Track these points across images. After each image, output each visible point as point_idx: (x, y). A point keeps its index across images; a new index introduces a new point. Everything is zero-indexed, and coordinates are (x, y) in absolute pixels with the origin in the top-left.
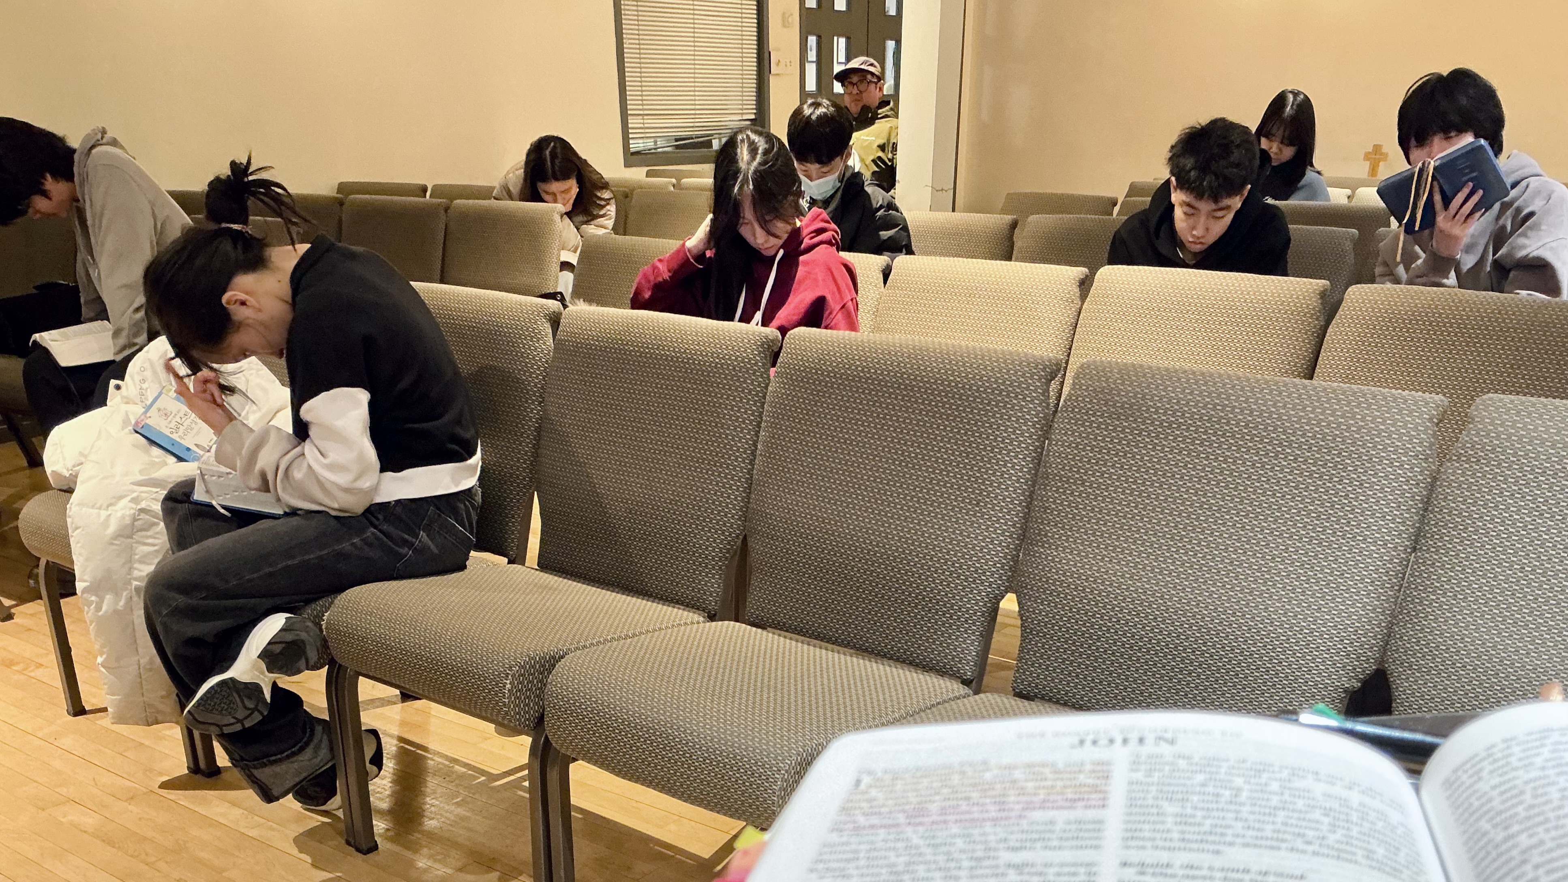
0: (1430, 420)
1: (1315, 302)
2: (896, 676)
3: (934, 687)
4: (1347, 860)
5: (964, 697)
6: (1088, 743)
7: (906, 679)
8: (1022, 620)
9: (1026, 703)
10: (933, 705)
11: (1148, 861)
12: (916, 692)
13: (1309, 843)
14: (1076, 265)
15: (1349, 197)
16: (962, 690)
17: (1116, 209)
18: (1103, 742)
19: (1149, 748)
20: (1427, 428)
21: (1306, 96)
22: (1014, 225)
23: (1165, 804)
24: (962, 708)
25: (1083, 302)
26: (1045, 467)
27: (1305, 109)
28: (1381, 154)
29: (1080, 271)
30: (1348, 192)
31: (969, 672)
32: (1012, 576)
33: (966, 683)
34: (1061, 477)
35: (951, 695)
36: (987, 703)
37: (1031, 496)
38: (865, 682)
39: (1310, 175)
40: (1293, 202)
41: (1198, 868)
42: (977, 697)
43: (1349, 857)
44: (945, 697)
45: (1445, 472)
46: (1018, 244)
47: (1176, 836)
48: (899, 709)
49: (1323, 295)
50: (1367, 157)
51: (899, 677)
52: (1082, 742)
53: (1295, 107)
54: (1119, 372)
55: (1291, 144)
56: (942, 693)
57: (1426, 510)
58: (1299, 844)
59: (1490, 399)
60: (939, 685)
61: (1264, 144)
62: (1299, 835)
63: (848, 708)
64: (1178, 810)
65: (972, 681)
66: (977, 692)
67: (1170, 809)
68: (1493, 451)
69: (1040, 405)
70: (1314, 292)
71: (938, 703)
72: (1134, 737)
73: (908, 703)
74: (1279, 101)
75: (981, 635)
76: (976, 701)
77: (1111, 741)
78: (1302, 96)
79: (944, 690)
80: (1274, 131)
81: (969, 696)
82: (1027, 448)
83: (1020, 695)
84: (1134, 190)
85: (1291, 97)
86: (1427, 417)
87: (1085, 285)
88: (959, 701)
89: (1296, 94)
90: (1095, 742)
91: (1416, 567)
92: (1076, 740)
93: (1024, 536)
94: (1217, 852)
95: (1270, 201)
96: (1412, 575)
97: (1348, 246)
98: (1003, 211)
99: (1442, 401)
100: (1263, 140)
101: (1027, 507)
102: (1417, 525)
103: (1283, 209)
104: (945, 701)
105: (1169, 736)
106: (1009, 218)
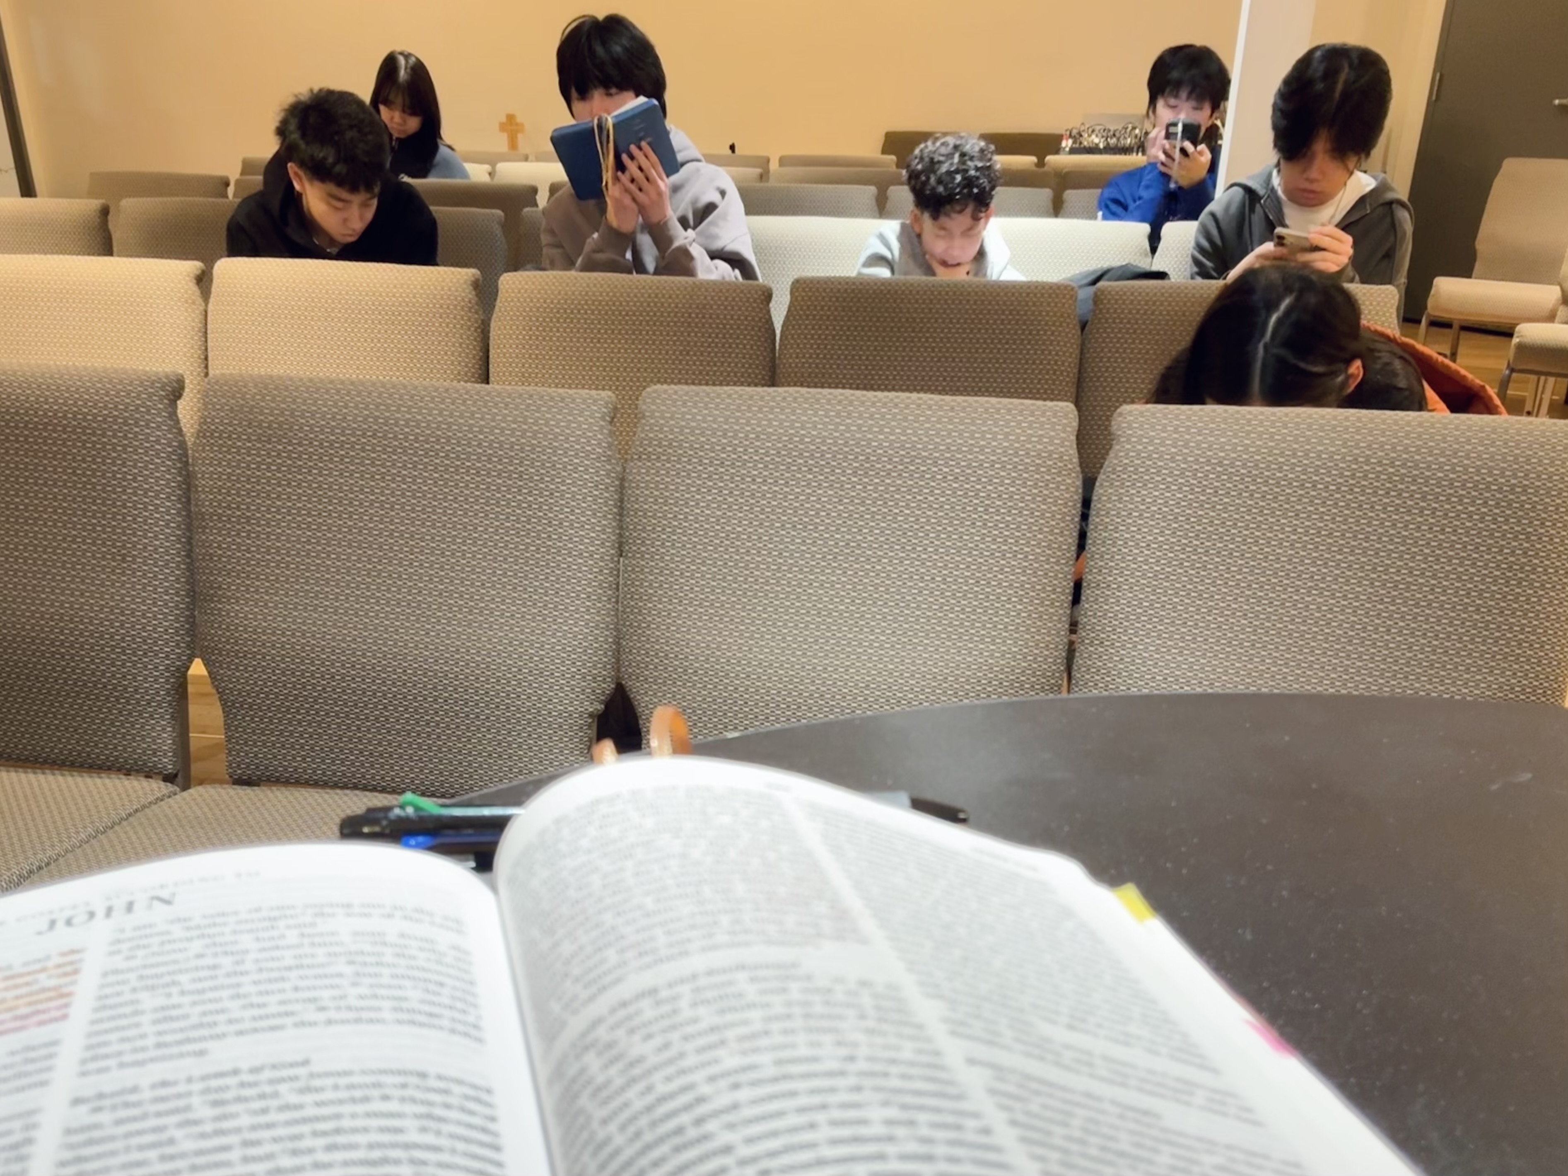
0: (603, 418)
1: (469, 294)
2: (73, 787)
3: (126, 791)
4: (371, 1021)
5: (169, 797)
6: (60, 924)
7: (87, 788)
8: (219, 693)
9: (248, 790)
10: (130, 815)
11: (107, 1089)
12: (104, 802)
13: (322, 1009)
14: (186, 257)
15: (490, 174)
16: (164, 788)
17: (231, 190)
18: (79, 919)
19: (140, 915)
20: (602, 427)
21: (418, 60)
22: (105, 212)
23: (143, 996)
24: (168, 811)
25: (207, 305)
26: (196, 505)
27: (420, 72)
28: (517, 124)
29: (193, 266)
30: (487, 167)
31: (168, 764)
32: (192, 642)
33: (169, 778)
34: (220, 516)
35: (151, 798)
36: (199, 800)
37: (189, 543)
38: (32, 802)
39: (442, 150)
40: (431, 181)
41: (175, 1083)
42: (185, 794)
43: (372, 1015)
44: (143, 801)
45: (631, 473)
46: (116, 236)
47: (150, 1041)
48: (85, 827)
49: (476, 285)
50: (503, 127)
51: (77, 787)
52: (52, 924)
53: (409, 70)
54: (256, 386)
55: (413, 114)
56: (138, 797)
57: (621, 515)
58: (311, 1015)
59: (655, 391)
60: (133, 787)
61: (385, 112)
62: (311, 1000)
63: (15, 840)
64: (161, 1001)
65: (176, 776)
66: (185, 787)
67: (149, 1001)
68: (670, 446)
69: (169, 431)
70: (465, 282)
71: (137, 811)
72: (119, 904)
73: (95, 818)
74: (389, 66)
75: (173, 717)
76: (184, 799)
77: (92, 915)
78: (413, 59)
79: (140, 793)
80: (392, 97)
81: (175, 794)
82: (167, 485)
83: (240, 782)
84: (248, 167)
85: (402, 61)
86: (599, 415)
87: (203, 280)
88: (162, 803)
89: (407, 56)
90: (69, 922)
91: (626, 575)
92: (44, 925)
93: (194, 591)
94: (201, 1053)
95: (406, 179)
96: (625, 585)
97: (498, 230)
98: (91, 194)
99: (609, 397)
100: (382, 108)
101: (188, 556)
102: (618, 531)
103: (418, 188)
104: (144, 807)
105: (165, 894)
106: (95, 204)
